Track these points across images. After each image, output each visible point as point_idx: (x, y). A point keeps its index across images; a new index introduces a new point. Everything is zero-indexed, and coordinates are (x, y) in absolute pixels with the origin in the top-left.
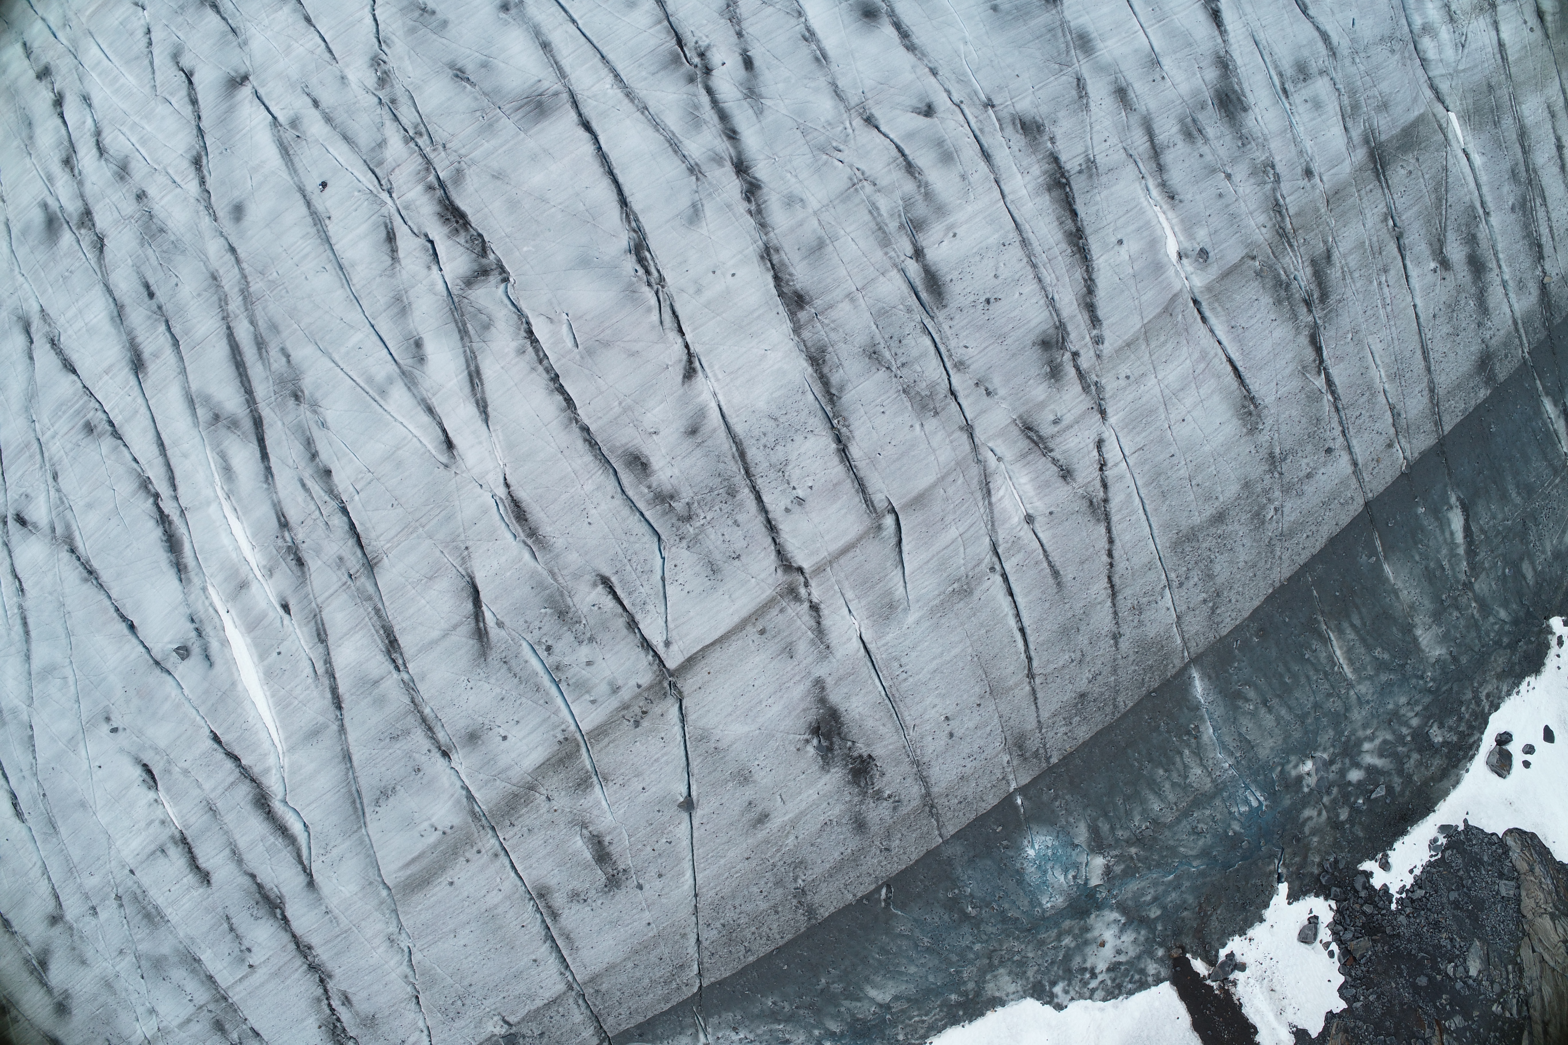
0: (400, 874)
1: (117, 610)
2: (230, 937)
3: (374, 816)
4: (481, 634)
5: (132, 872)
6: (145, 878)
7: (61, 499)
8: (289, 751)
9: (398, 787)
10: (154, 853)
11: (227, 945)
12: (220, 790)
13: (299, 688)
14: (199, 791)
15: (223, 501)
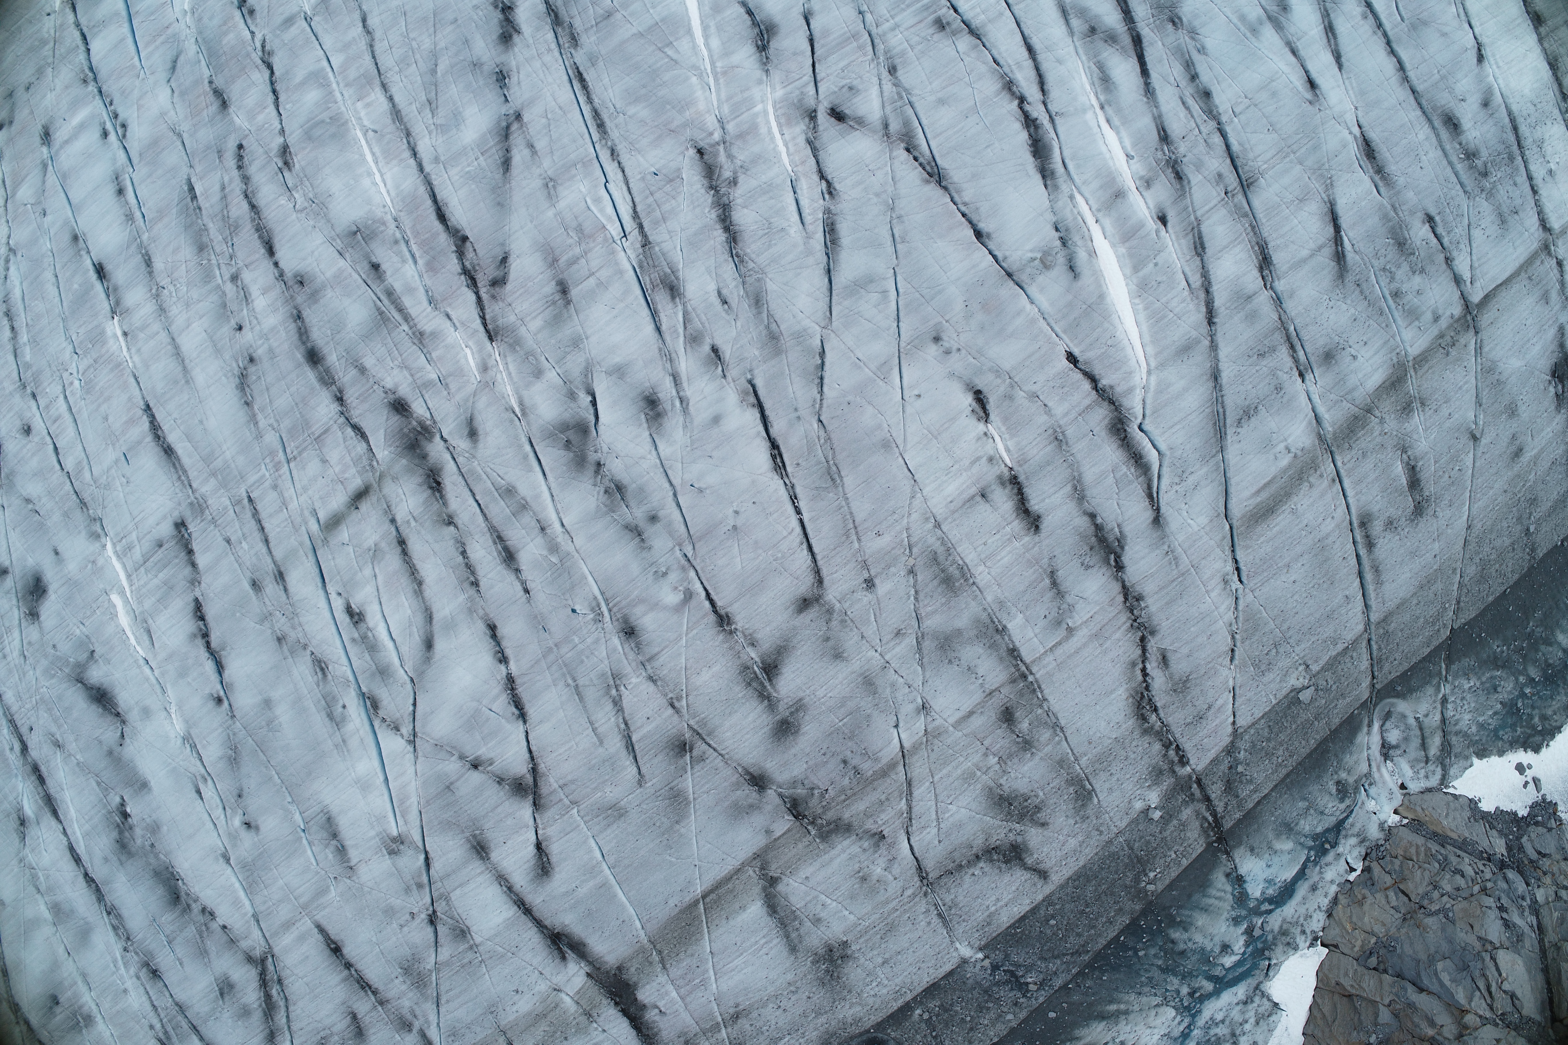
0: (1250, 502)
1: (964, 215)
2: (1050, 595)
3: (1235, 438)
4: (1340, 257)
5: (938, 525)
6: (953, 532)
7: (898, 94)
8: (1157, 368)
9: (1260, 407)
10: (972, 497)
11: (1045, 606)
12: (1073, 414)
13: (1176, 300)
14: (1045, 417)
15: (1098, 110)
